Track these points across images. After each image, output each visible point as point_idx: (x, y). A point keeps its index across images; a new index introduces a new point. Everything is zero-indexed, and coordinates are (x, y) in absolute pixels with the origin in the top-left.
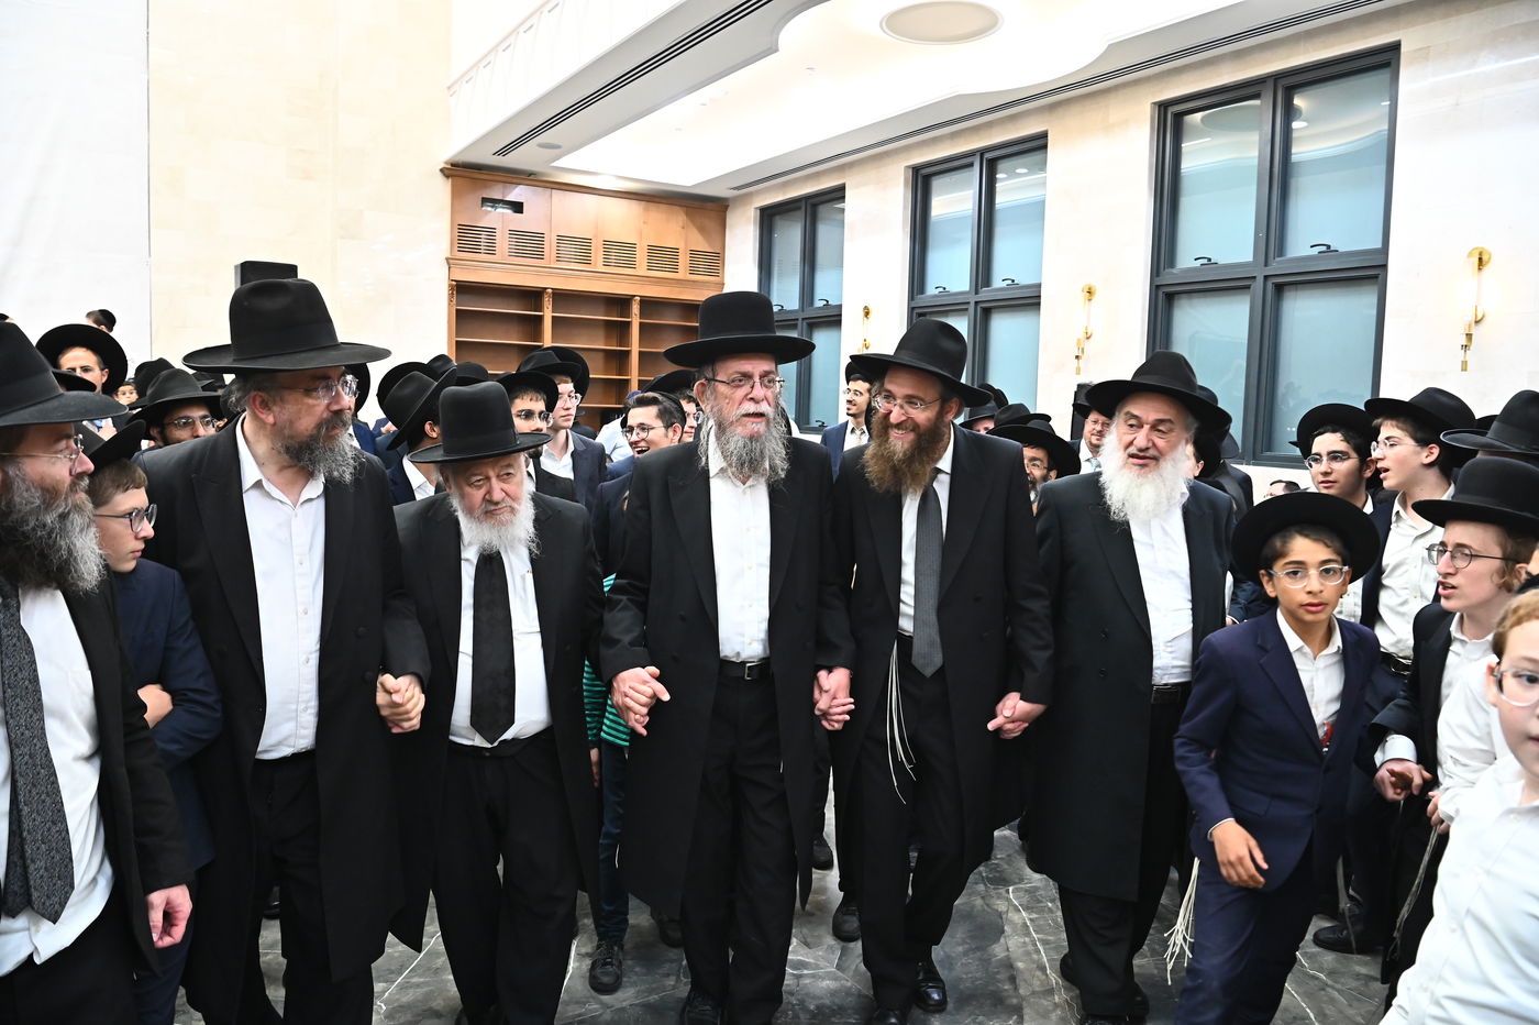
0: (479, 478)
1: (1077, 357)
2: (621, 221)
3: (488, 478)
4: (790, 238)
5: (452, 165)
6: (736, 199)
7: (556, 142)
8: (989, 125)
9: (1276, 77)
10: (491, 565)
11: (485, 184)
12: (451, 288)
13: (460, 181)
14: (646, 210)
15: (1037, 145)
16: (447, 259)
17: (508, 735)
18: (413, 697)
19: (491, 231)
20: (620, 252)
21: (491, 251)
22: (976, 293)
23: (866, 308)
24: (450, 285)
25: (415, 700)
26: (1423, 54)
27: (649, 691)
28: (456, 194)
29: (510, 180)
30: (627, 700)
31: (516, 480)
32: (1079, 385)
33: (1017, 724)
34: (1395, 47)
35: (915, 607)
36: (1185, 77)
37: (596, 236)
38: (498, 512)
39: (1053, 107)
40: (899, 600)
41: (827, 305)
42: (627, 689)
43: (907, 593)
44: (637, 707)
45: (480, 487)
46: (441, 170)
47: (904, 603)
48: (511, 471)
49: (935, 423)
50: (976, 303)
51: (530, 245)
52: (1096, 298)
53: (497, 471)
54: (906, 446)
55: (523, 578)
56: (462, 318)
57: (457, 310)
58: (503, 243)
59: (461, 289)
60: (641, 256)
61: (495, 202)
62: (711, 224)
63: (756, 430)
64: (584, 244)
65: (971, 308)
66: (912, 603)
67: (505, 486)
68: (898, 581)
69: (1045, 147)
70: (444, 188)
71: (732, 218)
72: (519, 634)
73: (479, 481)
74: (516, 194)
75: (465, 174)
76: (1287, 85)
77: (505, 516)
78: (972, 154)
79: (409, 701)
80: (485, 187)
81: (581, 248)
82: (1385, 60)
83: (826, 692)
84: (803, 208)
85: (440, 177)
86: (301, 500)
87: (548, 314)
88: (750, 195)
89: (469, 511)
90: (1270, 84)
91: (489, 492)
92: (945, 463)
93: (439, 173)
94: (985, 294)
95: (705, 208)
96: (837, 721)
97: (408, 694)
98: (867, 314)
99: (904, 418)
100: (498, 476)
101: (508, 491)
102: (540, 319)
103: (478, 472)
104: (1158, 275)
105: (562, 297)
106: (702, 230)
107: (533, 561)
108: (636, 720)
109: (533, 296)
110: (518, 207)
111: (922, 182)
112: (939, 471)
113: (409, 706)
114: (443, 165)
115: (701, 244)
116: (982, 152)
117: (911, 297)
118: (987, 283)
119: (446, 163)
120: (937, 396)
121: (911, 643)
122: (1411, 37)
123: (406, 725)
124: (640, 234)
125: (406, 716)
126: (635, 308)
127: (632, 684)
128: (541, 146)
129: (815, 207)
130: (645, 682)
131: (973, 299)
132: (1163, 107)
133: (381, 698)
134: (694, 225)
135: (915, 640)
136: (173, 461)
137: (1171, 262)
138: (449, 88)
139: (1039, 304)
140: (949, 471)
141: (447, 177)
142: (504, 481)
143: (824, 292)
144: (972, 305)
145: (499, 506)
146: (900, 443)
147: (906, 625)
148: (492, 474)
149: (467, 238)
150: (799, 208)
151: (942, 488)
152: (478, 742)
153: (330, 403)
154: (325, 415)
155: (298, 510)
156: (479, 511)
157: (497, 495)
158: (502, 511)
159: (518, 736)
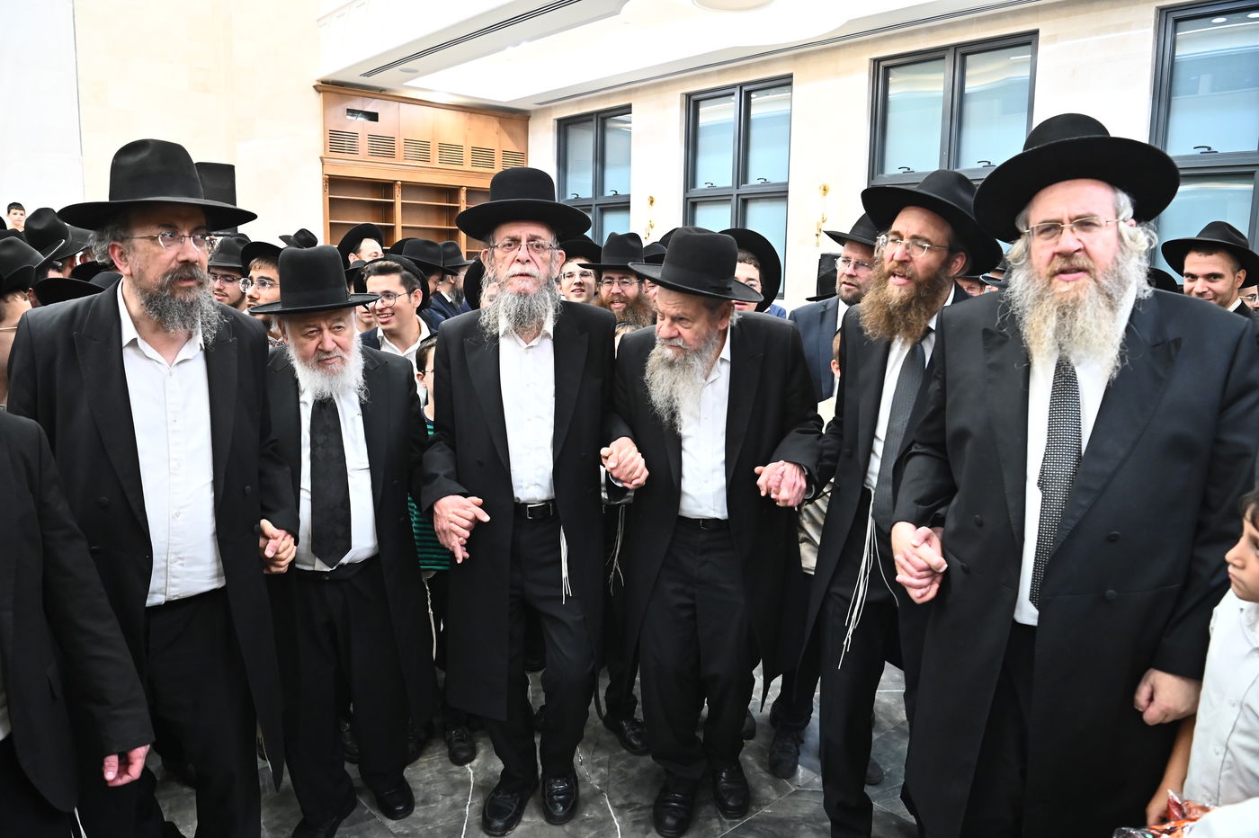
0: (312, 329)
1: (817, 235)
2: (452, 128)
3: (320, 330)
4: (583, 143)
5: (322, 82)
6: (536, 111)
7: (416, 68)
8: (748, 66)
9: (956, 47)
10: (326, 408)
11: (349, 97)
12: (325, 181)
13: (328, 95)
14: (470, 119)
15: (785, 82)
16: (321, 158)
17: (345, 560)
18: (289, 546)
19: (355, 135)
20: (450, 152)
21: (353, 151)
22: (738, 188)
23: (651, 197)
24: (324, 179)
25: (289, 549)
26: (1053, 38)
27: (471, 516)
28: (326, 105)
29: (370, 95)
31: (347, 332)
32: (822, 255)
34: (1036, 33)
36: (893, 42)
37: (433, 140)
38: (329, 362)
39: (796, 57)
41: (616, 194)
42: (450, 515)
45: (313, 338)
46: (315, 87)
48: (341, 324)
50: (738, 195)
51: (383, 146)
52: (829, 194)
53: (329, 324)
54: (903, 293)
55: (353, 419)
56: (334, 204)
57: (330, 198)
58: (363, 145)
59: (333, 182)
60: (467, 155)
61: (355, 112)
62: (518, 130)
63: (523, 287)
64: (424, 145)
65: (734, 198)
67: (337, 338)
68: (870, 450)
69: (790, 84)
70: (316, 100)
71: (533, 126)
73: (313, 332)
74: (371, 106)
75: (332, 88)
76: (964, 52)
77: (336, 366)
78: (734, 86)
79: (284, 550)
80: (349, 100)
81: (421, 149)
82: (1028, 40)
84: (595, 120)
85: (313, 91)
86: (177, 361)
87: (398, 200)
88: (550, 108)
89: (305, 359)
90: (952, 51)
91: (322, 342)
93: (313, 89)
94: (744, 189)
95: (514, 118)
98: (652, 202)
100: (330, 329)
101: (339, 342)
102: (392, 205)
103: (312, 324)
104: (873, 179)
105: (408, 187)
106: (511, 135)
107: (361, 405)
109: (386, 187)
110: (373, 117)
111: (693, 104)
114: (315, 83)
115: (511, 146)
116: (741, 86)
117: (686, 190)
118: (745, 180)
119: (318, 81)
122: (1046, 27)
124: (466, 138)
126: (463, 196)
127: (453, 509)
128: (402, 70)
129: (604, 120)
130: (465, 508)
131: (735, 192)
132: (877, 61)
134: (506, 131)
136: (57, 318)
137: (882, 170)
138: (318, 20)
139: (786, 197)
141: (320, 92)
142: (335, 333)
143: (613, 185)
144: (735, 196)
145: (331, 356)
146: (897, 290)
148: (324, 326)
149: (338, 141)
150: (592, 120)
152: (320, 566)
153: (178, 254)
154: (173, 265)
155: (175, 370)
156: (312, 361)
157: (329, 345)
158: (333, 361)
159: (352, 561)
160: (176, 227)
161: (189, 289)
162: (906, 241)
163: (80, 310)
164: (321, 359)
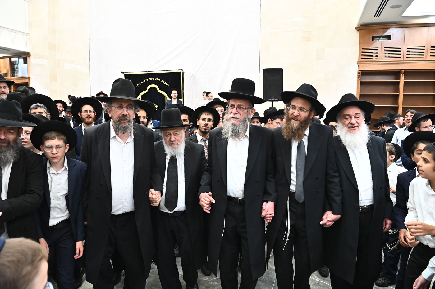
3: (171, 134)
5: (361, 25)
11: (375, 30)
12: (359, 73)
13: (364, 31)
16: (357, 62)
17: (176, 210)
18: (159, 197)
19: (377, 49)
21: (377, 57)
24: (358, 72)
25: (159, 198)
27: (209, 200)
28: (361, 36)
29: (386, 27)
30: (202, 203)
31: (179, 136)
33: (331, 222)
35: (296, 182)
37: (427, 45)
40: (290, 179)
42: (202, 199)
43: (293, 176)
44: (205, 205)
45: (169, 136)
47: (292, 180)
48: (177, 133)
49: (307, 118)
51: (394, 52)
53: (173, 132)
54: (297, 125)
55: (181, 165)
56: (363, 84)
57: (361, 82)
58: (382, 53)
59: (363, 73)
61: (379, 37)
64: (421, 49)
66: (295, 180)
67: (175, 137)
68: (290, 172)
70: (357, 35)
72: (179, 180)
73: (168, 135)
74: (388, 32)
75: (366, 28)
77: (175, 146)
79: (157, 198)
80: (374, 32)
81: (419, 51)
83: (264, 210)
85: (355, 31)
86: (126, 143)
87: (402, 81)
91: (170, 138)
92: (307, 132)
93: (355, 29)
96: (269, 220)
97: (158, 196)
99: (298, 114)
101: (177, 139)
102: (398, 83)
105: (408, 73)
108: (205, 209)
109: (396, 74)
110: (389, 38)
112: (305, 135)
113: (157, 199)
114: (356, 26)
119: (358, 25)
120: (309, 108)
121: (295, 194)
123: (155, 204)
125: (155, 202)
127: (204, 198)
130: (207, 197)
133: (150, 196)
135: (296, 193)
136: (93, 130)
140: (308, 135)
141: (358, 31)
142: (175, 135)
145: (173, 143)
146: (295, 124)
147: (293, 188)
149: (366, 53)
151: (305, 140)
152: (167, 211)
153: (122, 113)
154: (120, 116)
155: (126, 145)
156: (168, 144)
157: (173, 139)
158: (174, 144)
159: (179, 210)
160: (122, 105)
161: (125, 123)
162: (297, 109)
163: (99, 128)
164: (171, 143)
